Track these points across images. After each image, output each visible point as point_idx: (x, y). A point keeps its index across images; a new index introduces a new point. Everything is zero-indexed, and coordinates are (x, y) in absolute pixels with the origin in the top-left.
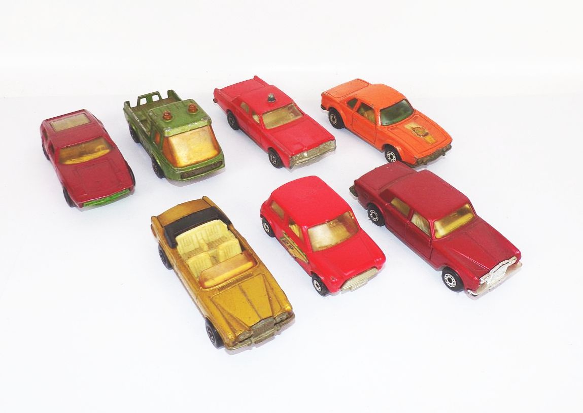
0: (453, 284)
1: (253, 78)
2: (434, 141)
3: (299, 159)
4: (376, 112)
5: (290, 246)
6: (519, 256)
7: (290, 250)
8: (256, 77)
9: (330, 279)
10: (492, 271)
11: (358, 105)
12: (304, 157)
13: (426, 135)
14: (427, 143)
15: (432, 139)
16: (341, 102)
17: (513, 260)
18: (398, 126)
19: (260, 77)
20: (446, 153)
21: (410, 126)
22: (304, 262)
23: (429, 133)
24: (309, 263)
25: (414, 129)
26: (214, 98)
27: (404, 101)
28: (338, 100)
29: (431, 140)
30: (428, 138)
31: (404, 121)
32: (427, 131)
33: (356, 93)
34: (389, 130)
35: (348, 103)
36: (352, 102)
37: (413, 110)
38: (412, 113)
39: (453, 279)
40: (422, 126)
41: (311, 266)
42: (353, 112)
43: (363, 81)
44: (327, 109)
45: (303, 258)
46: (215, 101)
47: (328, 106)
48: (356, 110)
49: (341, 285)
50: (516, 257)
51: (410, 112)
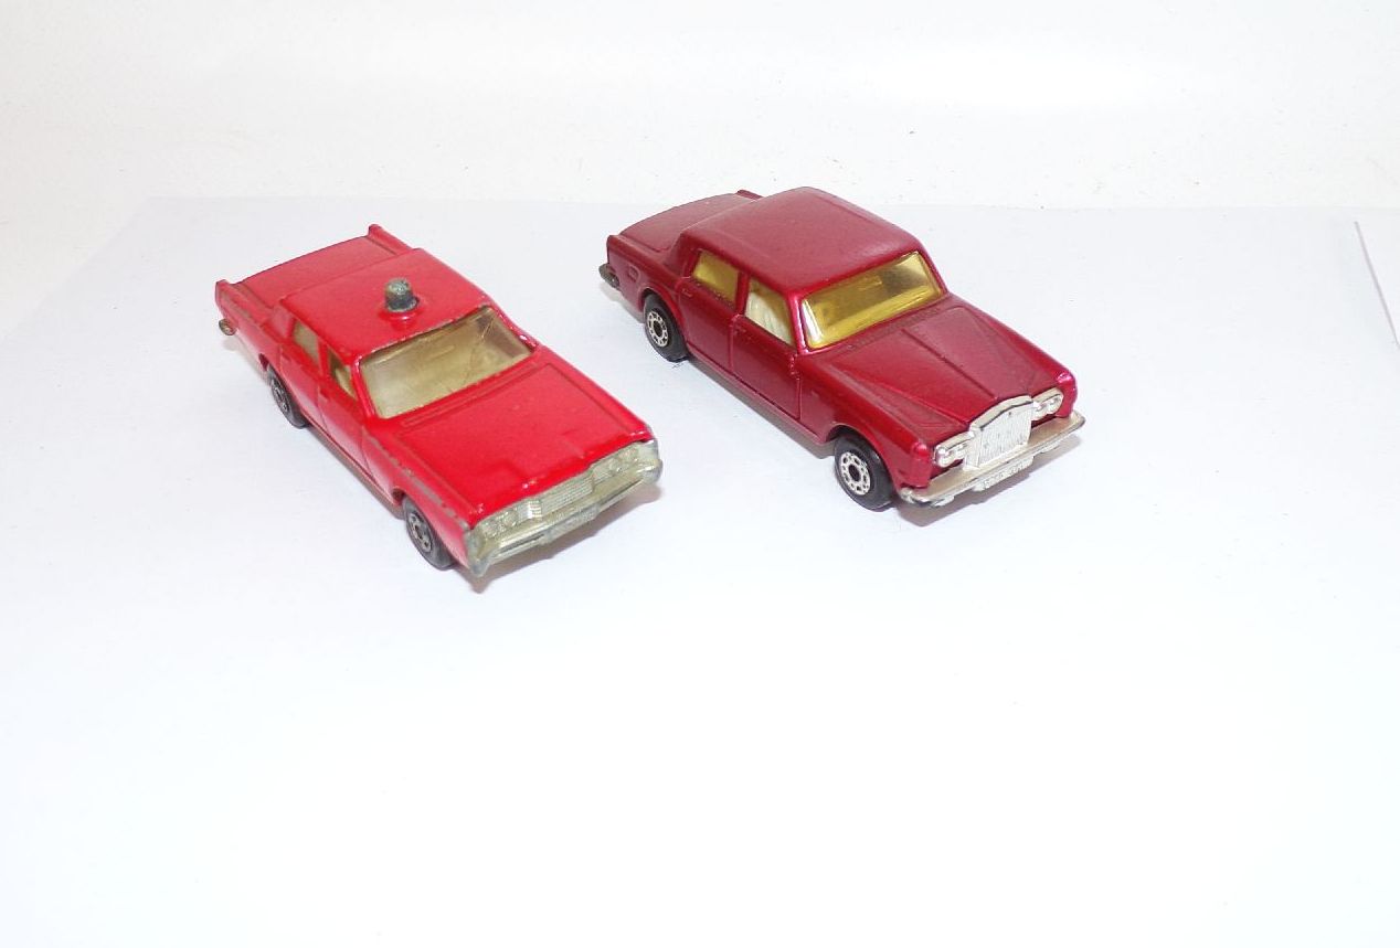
0: (863, 485)
1: (365, 232)
3: (510, 530)
6: (1069, 390)
8: (374, 229)
10: (974, 426)
12: (528, 522)
17: (1050, 402)
19: (390, 228)
26: (221, 317)
39: (862, 468)
46: (227, 326)
50: (1063, 390)
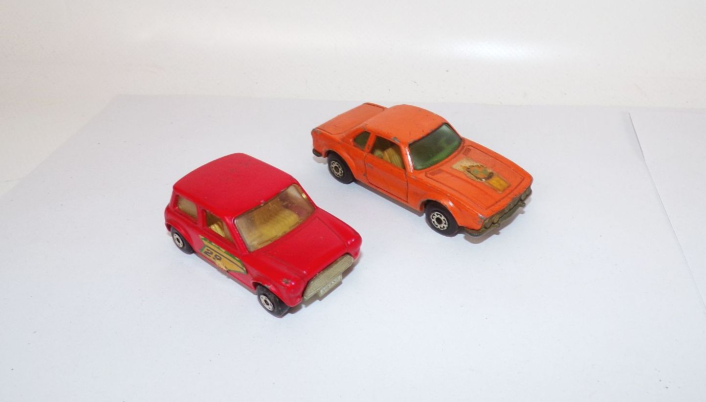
2: (505, 184)
4: (402, 147)
5: (216, 256)
7: (218, 262)
9: (282, 285)
11: (371, 141)
13: (490, 176)
14: (495, 190)
15: (502, 182)
16: (343, 139)
18: (441, 168)
20: (525, 202)
21: (461, 164)
22: (239, 274)
23: (494, 172)
24: (247, 271)
25: (468, 170)
27: (444, 128)
28: (338, 137)
29: (501, 185)
30: (494, 182)
31: (450, 158)
32: (490, 171)
33: (365, 122)
34: (428, 175)
35: (355, 140)
36: (361, 137)
37: (462, 140)
38: (460, 144)
40: (480, 162)
41: (251, 275)
42: (365, 154)
43: (374, 105)
44: (323, 154)
45: (237, 266)
47: (324, 150)
48: (369, 151)
49: (302, 289)
51: (456, 143)
